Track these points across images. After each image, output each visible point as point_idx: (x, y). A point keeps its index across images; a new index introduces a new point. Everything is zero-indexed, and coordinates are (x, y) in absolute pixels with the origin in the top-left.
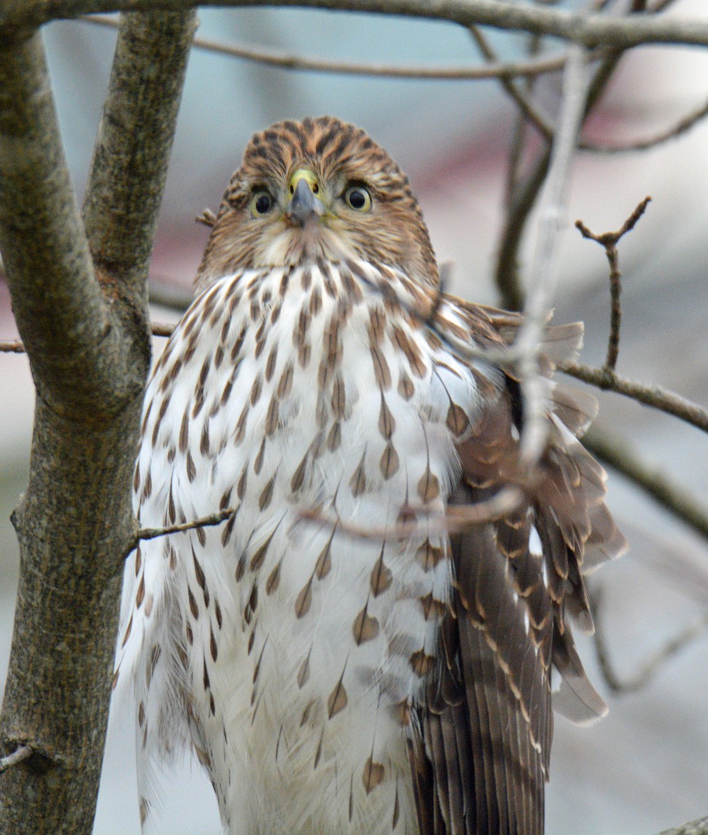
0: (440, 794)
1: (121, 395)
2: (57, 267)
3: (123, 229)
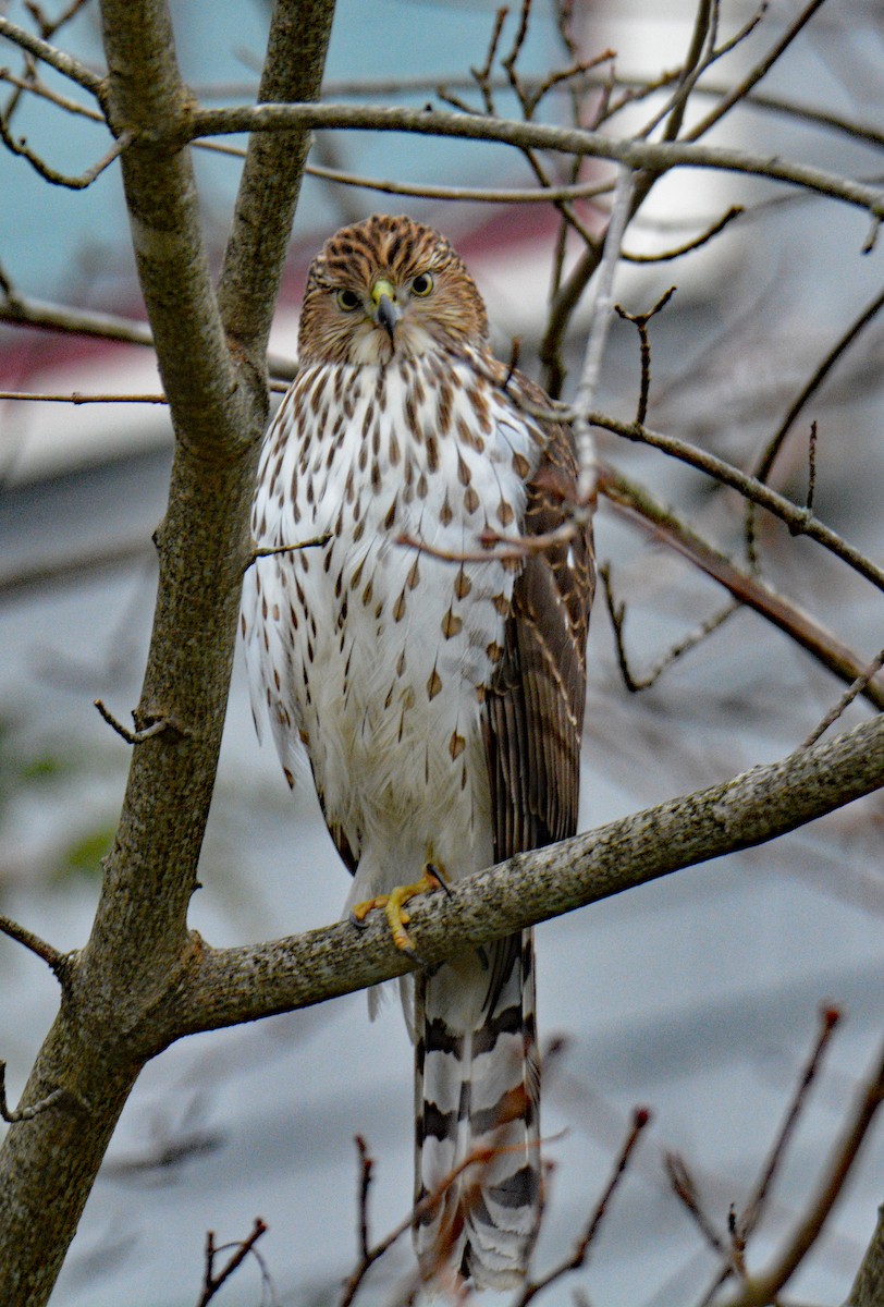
1: (244, 440)
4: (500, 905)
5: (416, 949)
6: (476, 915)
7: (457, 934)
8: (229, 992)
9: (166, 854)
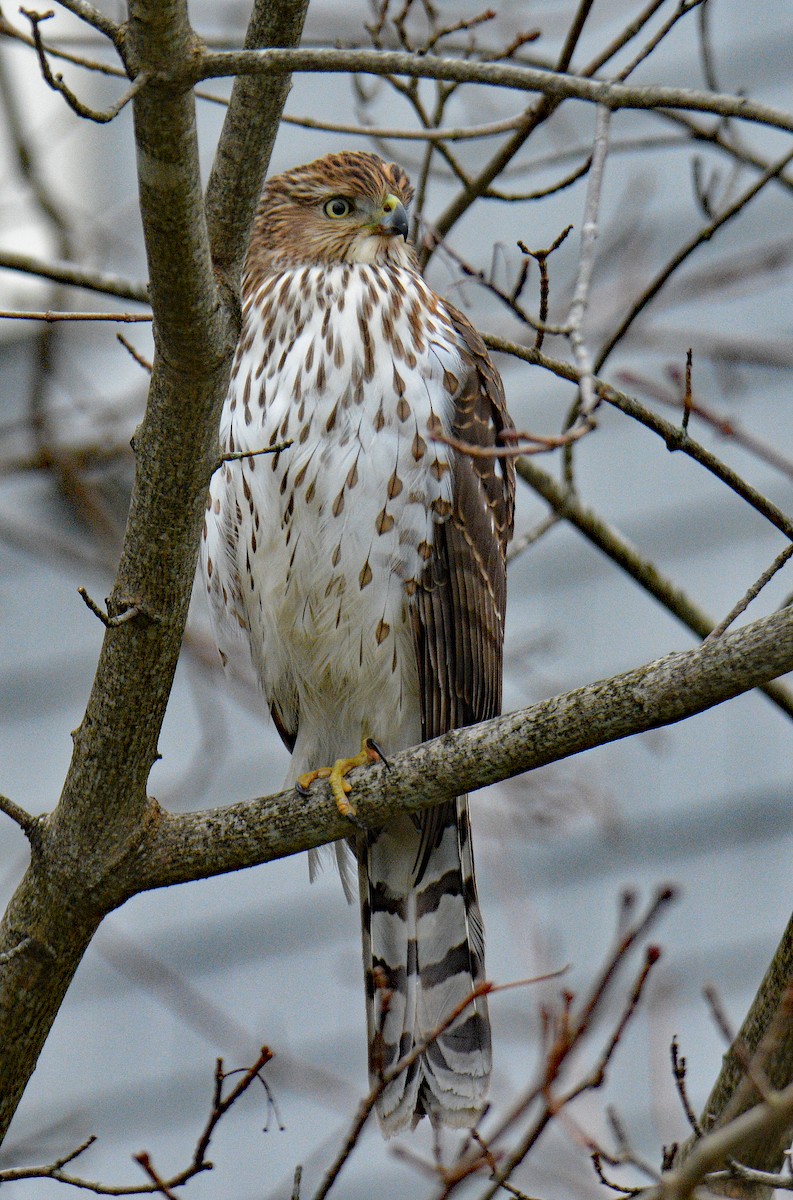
0: (430, 648)
1: (220, 355)
2: (188, 260)
3: (228, 234)
4: (434, 776)
5: (357, 816)
6: (412, 785)
7: (394, 801)
8: (185, 853)
9: (133, 727)
